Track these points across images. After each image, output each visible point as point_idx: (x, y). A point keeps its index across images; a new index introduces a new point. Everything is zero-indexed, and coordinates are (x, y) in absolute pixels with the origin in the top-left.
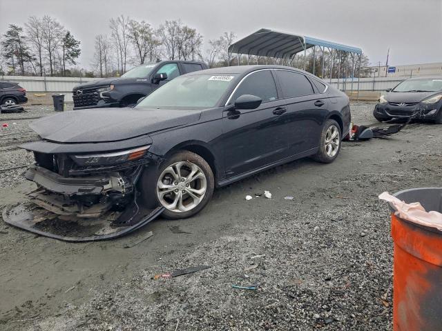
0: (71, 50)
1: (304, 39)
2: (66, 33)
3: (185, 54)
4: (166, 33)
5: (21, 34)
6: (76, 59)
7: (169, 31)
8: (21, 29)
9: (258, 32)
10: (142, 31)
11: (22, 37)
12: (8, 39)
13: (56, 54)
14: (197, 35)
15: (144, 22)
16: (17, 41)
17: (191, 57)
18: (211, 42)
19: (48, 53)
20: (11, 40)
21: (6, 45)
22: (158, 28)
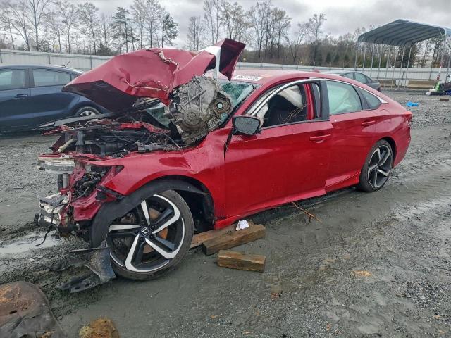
0: (169, 31)
1: (445, 30)
2: (166, 15)
3: (272, 37)
4: (257, 15)
5: (127, 16)
6: (172, 41)
7: (259, 13)
8: (127, 11)
9: (396, 22)
10: (234, 13)
11: (128, 19)
12: (116, 21)
13: (155, 35)
14: (285, 17)
15: (236, 4)
16: (124, 22)
17: (277, 39)
18: (299, 25)
19: (149, 34)
20: (118, 22)
21: (114, 26)
22: (249, 10)
